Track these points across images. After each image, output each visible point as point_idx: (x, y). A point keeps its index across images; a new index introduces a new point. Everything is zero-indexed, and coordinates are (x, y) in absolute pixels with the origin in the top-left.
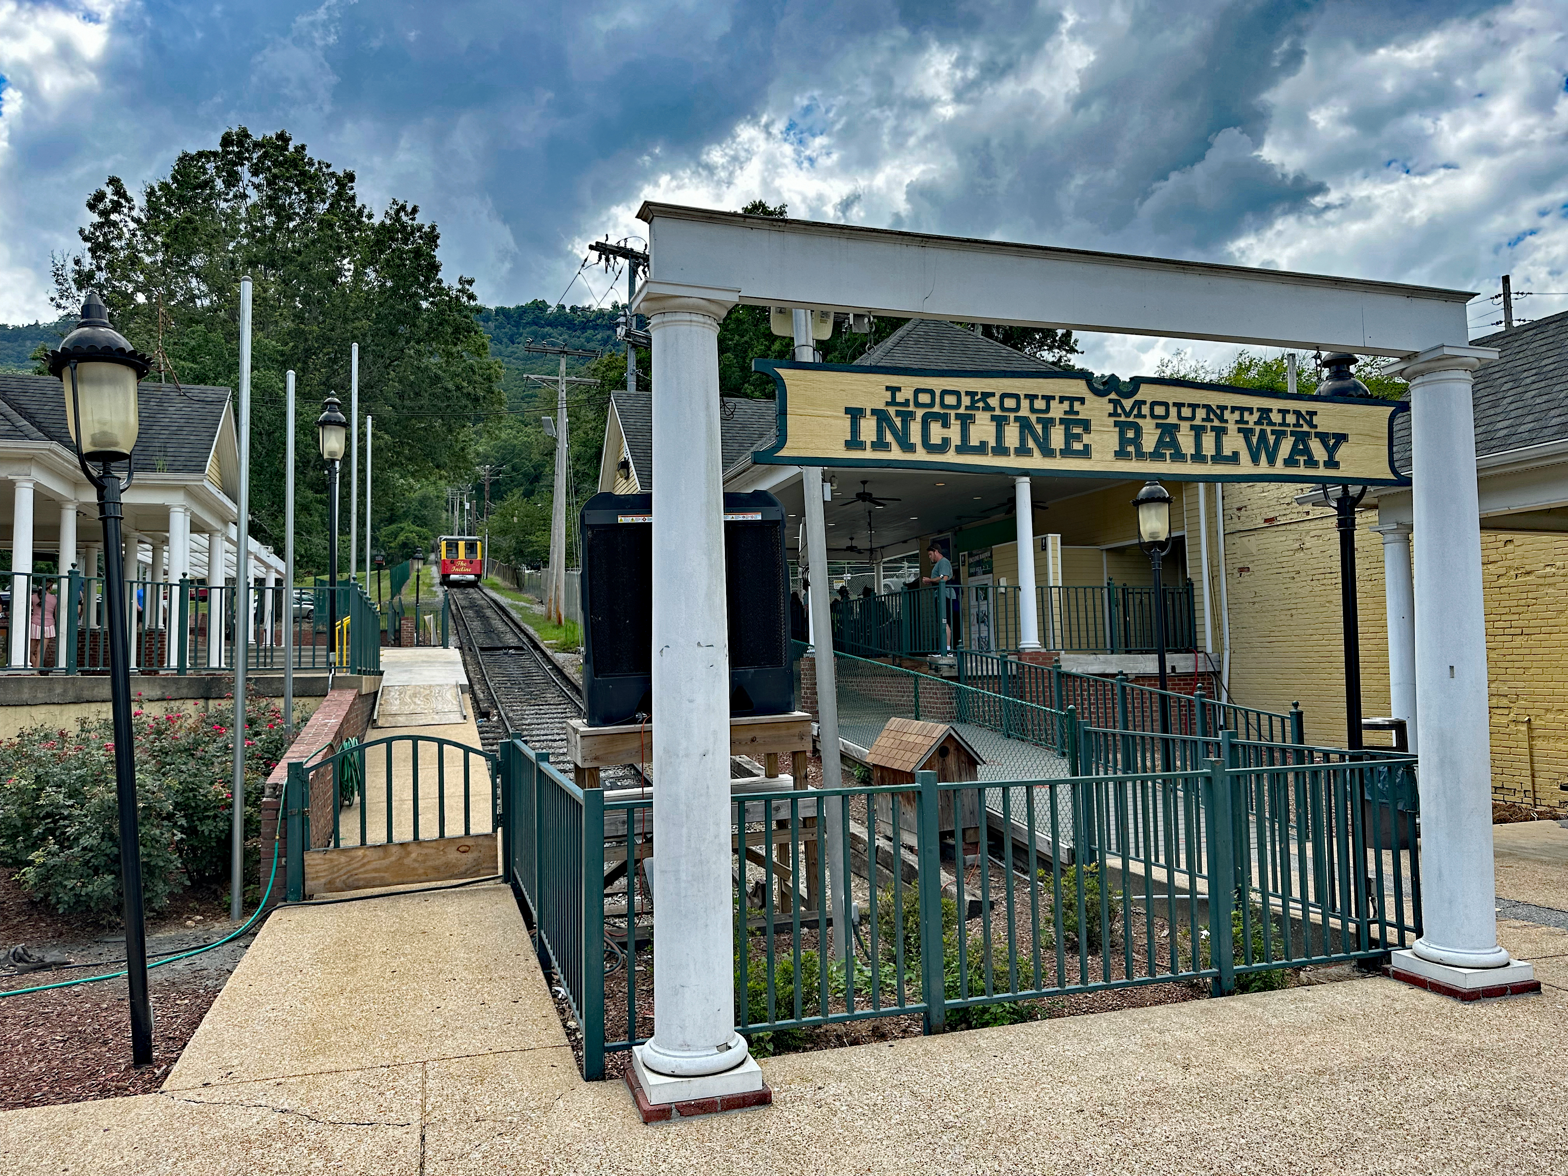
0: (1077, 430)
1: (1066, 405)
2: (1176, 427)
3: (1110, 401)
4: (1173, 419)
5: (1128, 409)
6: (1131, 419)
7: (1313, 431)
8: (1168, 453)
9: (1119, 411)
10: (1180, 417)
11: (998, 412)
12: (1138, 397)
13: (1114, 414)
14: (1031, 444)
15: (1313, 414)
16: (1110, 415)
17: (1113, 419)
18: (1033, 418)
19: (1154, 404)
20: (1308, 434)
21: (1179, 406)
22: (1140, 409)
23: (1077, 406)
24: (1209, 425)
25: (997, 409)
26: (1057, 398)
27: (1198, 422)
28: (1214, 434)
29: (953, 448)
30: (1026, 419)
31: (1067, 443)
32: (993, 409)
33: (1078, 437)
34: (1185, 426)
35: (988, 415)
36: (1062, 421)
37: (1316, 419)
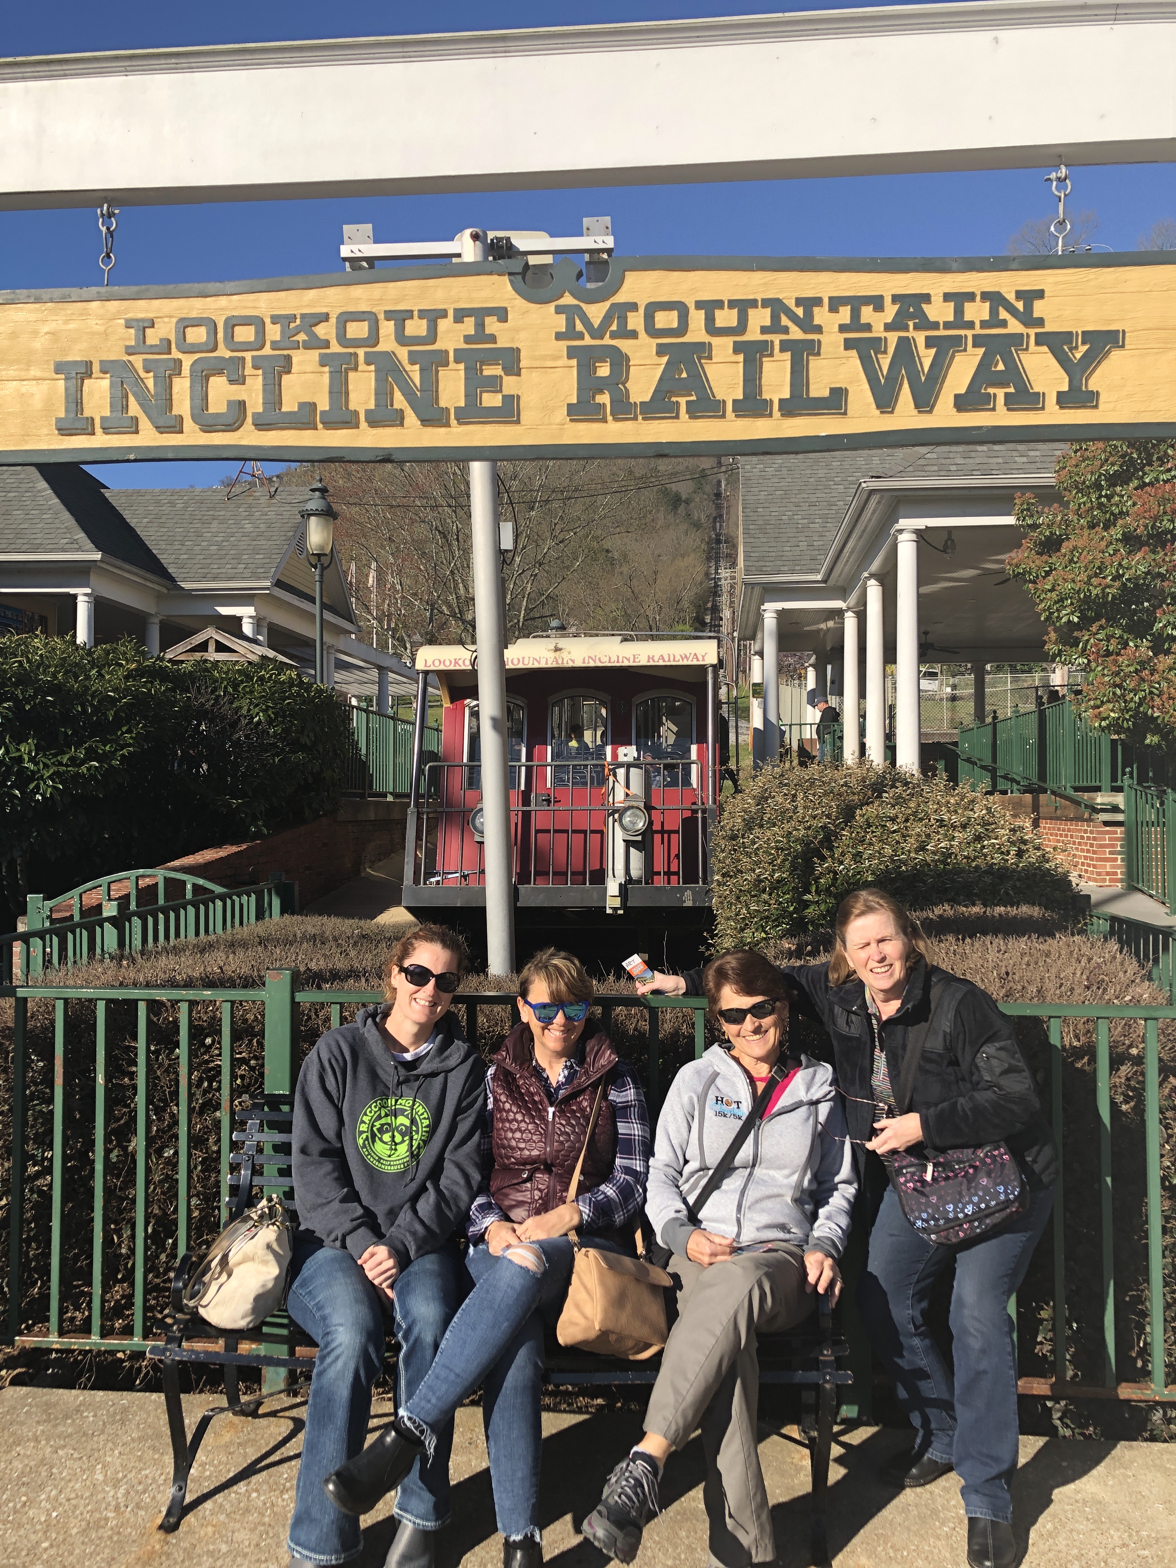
0: (494, 370)
1: (469, 326)
2: (703, 350)
3: (559, 310)
4: (697, 332)
5: (596, 322)
6: (607, 341)
7: (1032, 332)
8: (683, 401)
9: (579, 326)
10: (712, 329)
11: (335, 348)
12: (621, 297)
13: (569, 333)
14: (399, 401)
15: (1031, 296)
16: (559, 336)
17: (564, 344)
18: (403, 353)
19: (653, 308)
20: (1017, 340)
21: (710, 307)
22: (623, 320)
23: (492, 325)
24: (776, 339)
25: (334, 342)
26: (451, 313)
27: (753, 334)
28: (787, 356)
29: (249, 420)
30: (389, 356)
31: (471, 396)
32: (326, 344)
33: (494, 384)
34: (722, 346)
35: (314, 355)
36: (460, 356)
37: (1039, 308)
